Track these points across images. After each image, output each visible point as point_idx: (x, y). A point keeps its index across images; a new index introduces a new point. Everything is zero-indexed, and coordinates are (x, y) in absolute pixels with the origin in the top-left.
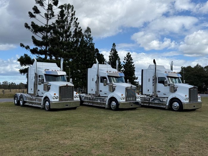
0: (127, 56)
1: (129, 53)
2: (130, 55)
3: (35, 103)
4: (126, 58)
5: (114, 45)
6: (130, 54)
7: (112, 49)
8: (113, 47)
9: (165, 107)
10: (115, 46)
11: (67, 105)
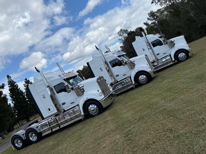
0: (26, 83)
1: (26, 79)
2: (29, 81)
3: (66, 121)
4: (25, 85)
5: (8, 76)
6: (28, 79)
7: (8, 81)
8: (9, 79)
9: (172, 63)
10: (10, 77)
11: (111, 99)
